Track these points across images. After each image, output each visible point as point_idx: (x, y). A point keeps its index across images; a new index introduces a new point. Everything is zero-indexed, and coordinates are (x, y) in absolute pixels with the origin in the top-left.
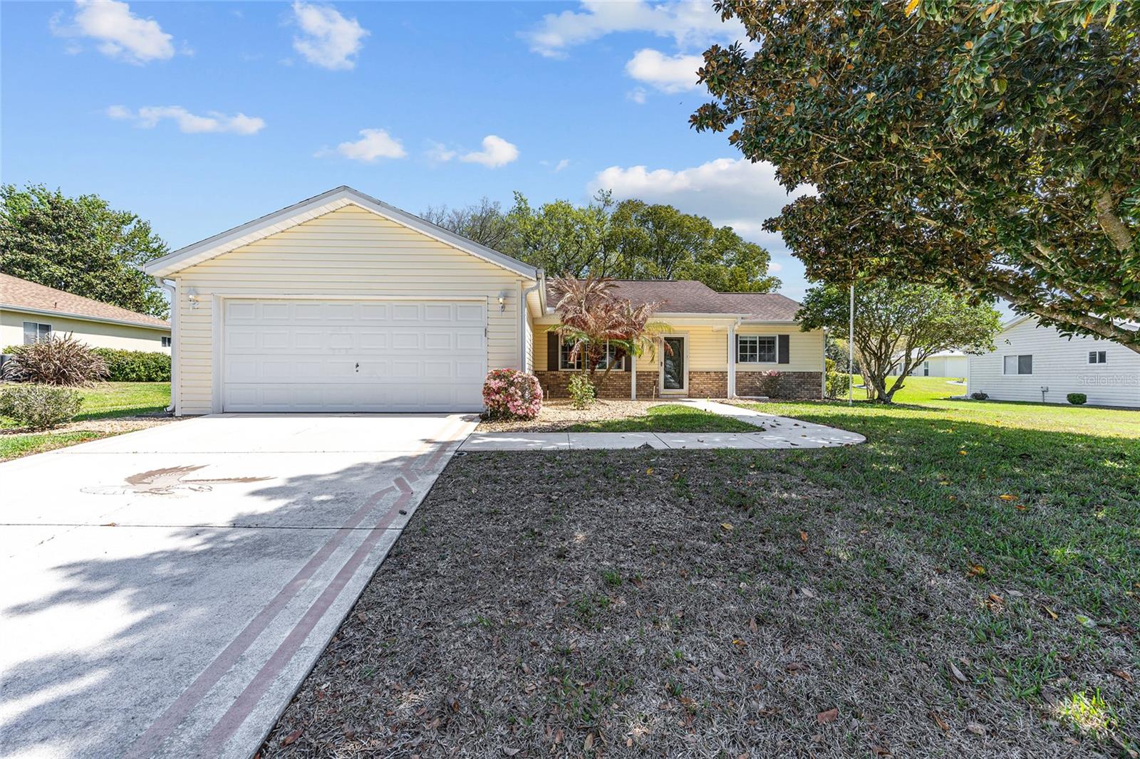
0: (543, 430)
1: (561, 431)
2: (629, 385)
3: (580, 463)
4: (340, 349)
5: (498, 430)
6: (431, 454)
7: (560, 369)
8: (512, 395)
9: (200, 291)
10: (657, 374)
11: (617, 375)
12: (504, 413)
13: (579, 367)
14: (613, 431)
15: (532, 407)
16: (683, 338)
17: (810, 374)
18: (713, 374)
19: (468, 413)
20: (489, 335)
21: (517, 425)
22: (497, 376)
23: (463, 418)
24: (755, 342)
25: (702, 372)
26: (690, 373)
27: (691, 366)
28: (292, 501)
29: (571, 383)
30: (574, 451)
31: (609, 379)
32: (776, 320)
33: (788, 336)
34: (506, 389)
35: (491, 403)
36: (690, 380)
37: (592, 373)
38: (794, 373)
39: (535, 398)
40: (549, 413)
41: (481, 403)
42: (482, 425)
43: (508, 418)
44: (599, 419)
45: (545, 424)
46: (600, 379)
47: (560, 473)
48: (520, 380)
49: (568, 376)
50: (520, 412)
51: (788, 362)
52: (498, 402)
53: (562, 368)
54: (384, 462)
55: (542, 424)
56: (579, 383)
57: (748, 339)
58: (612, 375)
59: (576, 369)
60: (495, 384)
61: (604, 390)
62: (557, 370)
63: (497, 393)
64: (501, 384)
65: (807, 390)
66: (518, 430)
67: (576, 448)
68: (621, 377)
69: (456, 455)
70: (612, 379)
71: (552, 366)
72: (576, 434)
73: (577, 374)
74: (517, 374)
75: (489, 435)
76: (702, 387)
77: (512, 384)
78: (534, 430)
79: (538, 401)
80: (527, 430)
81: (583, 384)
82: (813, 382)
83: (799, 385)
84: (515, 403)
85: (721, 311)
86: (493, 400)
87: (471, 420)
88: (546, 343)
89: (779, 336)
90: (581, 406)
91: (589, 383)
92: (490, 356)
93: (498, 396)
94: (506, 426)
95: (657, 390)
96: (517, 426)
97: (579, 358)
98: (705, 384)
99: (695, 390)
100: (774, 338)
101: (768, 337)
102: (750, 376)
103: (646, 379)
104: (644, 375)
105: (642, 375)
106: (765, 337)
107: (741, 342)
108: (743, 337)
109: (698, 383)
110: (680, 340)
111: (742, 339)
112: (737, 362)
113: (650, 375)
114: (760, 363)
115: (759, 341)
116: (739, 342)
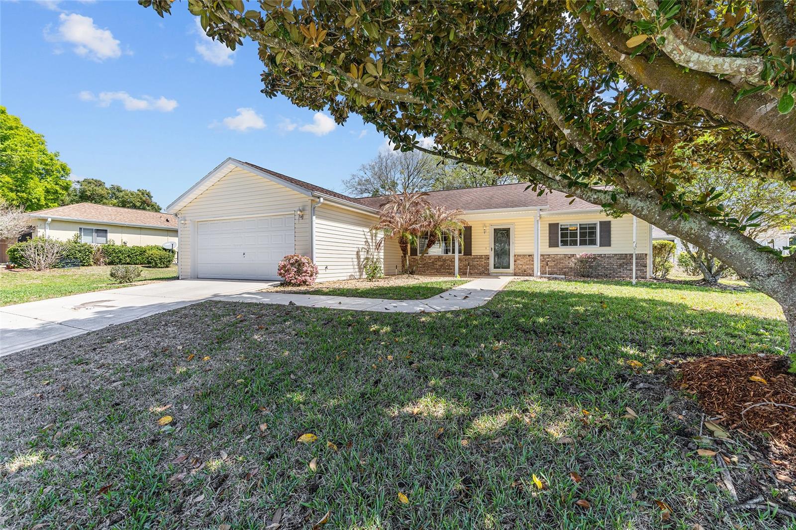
7: (418, 254)
9: (187, 219)
10: (487, 257)
16: (509, 229)
20: (296, 234)
24: (576, 229)
25: (525, 255)
26: (515, 256)
27: (516, 251)
33: (610, 222)
36: (515, 261)
38: (616, 255)
46: (444, 262)
51: (609, 245)
57: (569, 227)
61: (448, 269)
76: (525, 267)
82: (637, 263)
83: (621, 266)
89: (600, 222)
92: (296, 247)
95: (488, 270)
98: (527, 265)
99: (519, 270)
100: (595, 224)
101: (589, 224)
102: (569, 258)
103: (477, 261)
104: (478, 258)
105: (475, 258)
106: (586, 224)
107: (562, 229)
108: (564, 225)
109: (521, 264)
110: (507, 231)
111: (563, 227)
112: (558, 247)
113: (482, 258)
114: (581, 246)
115: (580, 228)
116: (560, 229)
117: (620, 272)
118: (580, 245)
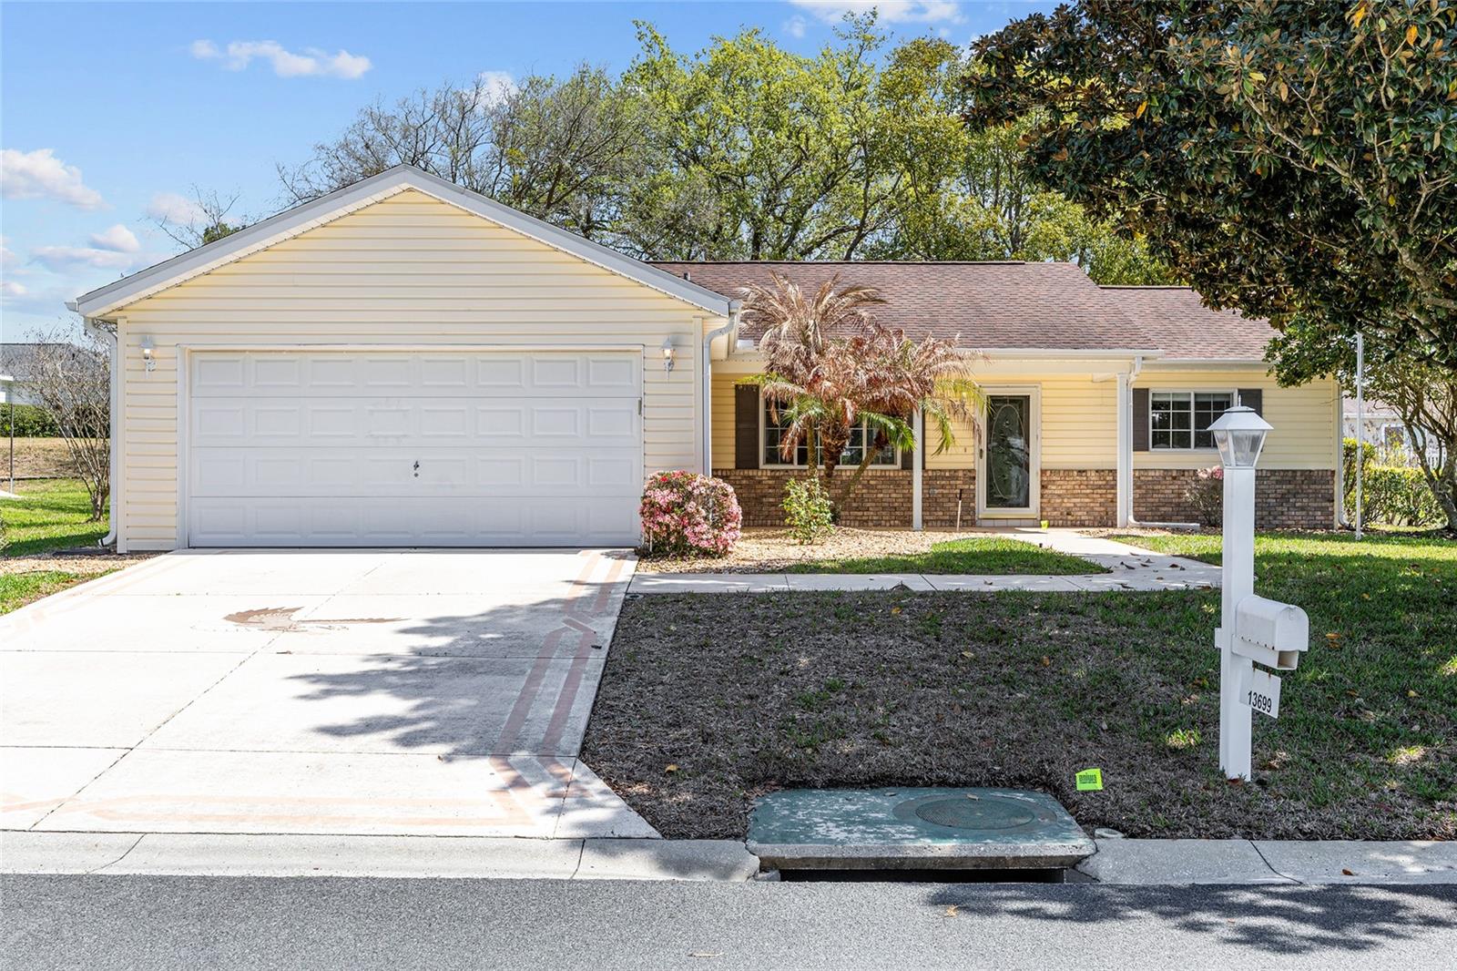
0: (745, 571)
1: (773, 572)
2: (910, 500)
3: (804, 603)
4: (386, 437)
5: (672, 571)
6: (592, 596)
7: (762, 466)
8: (691, 516)
9: (159, 340)
10: (970, 476)
11: (884, 479)
12: (675, 547)
13: (802, 460)
14: (857, 572)
15: (724, 535)
16: (1027, 398)
17: (1307, 475)
18: (1093, 476)
19: (614, 547)
20: (647, 412)
21: (701, 564)
22: (666, 483)
23: (608, 555)
24: (1186, 405)
25: (1068, 471)
26: (1043, 472)
27: (1045, 459)
28: (458, 637)
29: (788, 494)
30: (795, 592)
31: (868, 486)
32: (1232, 358)
33: (1260, 391)
34: (680, 506)
35: (657, 529)
36: (1043, 487)
37: (829, 475)
38: (1273, 472)
39: (728, 521)
40: (749, 548)
41: (636, 528)
42: (644, 565)
43: (684, 554)
44: (839, 557)
45: (747, 563)
46: (847, 486)
47: (778, 614)
48: (703, 490)
49: (780, 480)
50: (704, 544)
52: (668, 526)
53: (768, 461)
54: (537, 605)
55: (742, 562)
56: (804, 496)
57: (1171, 399)
58: (873, 478)
59: (796, 466)
60: (663, 497)
61: (857, 509)
62: (757, 467)
63: (665, 513)
64: (673, 497)
65: (1302, 509)
66: (705, 571)
67: (798, 590)
68: (894, 482)
69: (628, 597)
70: (874, 487)
71: (746, 458)
72: (797, 575)
73: (800, 478)
74: (698, 479)
75: (662, 575)
76: (1068, 503)
77: (689, 496)
78: (730, 570)
79: (733, 525)
80: (718, 571)
81: (811, 497)
82: (1316, 492)
83: (1283, 498)
84: (697, 529)
85: (1100, 344)
86: (660, 524)
87: (623, 557)
88: (733, 409)
89: (1239, 390)
90: (808, 539)
91: (822, 496)
92: (649, 450)
93: (667, 517)
94: (684, 566)
95: (969, 509)
96: (702, 566)
97: (803, 441)
98: (1075, 496)
99: (1055, 510)
100: (1228, 395)
101: (1214, 395)
102: (1174, 478)
103: (943, 487)
104: (943, 478)
105: (936, 478)
106: (1209, 395)
107: (1156, 406)
108: (1160, 395)
109: (1059, 495)
110: (1022, 403)
111: (1157, 399)
112: (1147, 450)
113: (957, 478)
114: (1198, 450)
115: (1196, 403)
116: (1150, 406)
117: (1282, 514)
118: (1196, 446)
